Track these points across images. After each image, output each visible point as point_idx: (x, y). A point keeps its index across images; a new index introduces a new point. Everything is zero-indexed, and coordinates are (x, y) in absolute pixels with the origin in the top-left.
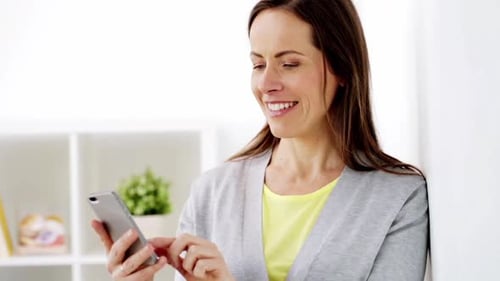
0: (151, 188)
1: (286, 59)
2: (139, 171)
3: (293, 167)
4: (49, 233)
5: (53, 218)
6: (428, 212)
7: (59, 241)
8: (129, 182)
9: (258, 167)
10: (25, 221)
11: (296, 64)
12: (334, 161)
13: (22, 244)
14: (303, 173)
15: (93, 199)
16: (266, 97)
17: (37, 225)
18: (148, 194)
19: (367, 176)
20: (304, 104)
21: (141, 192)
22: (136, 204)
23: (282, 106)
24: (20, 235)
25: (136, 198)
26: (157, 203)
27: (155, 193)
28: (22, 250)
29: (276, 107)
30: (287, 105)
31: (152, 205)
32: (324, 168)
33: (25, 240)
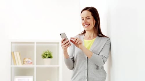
0: (49, 53)
1: (87, 18)
2: (46, 50)
3: (88, 36)
4: (29, 61)
5: (29, 59)
6: (110, 43)
7: (31, 63)
8: (45, 52)
9: (83, 36)
10: (24, 59)
11: (89, 18)
12: (95, 35)
13: (24, 63)
14: (90, 37)
15: (61, 34)
16: (84, 24)
17: (27, 60)
18: (49, 54)
19: (100, 38)
20: (91, 25)
21: (47, 54)
22: (46, 56)
23: (87, 25)
24: (24, 61)
25: (46, 55)
26: (50, 56)
27: (50, 54)
28: (24, 64)
29: (86, 26)
30: (88, 25)
31: (49, 56)
32: (93, 37)
33: (24, 62)
